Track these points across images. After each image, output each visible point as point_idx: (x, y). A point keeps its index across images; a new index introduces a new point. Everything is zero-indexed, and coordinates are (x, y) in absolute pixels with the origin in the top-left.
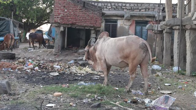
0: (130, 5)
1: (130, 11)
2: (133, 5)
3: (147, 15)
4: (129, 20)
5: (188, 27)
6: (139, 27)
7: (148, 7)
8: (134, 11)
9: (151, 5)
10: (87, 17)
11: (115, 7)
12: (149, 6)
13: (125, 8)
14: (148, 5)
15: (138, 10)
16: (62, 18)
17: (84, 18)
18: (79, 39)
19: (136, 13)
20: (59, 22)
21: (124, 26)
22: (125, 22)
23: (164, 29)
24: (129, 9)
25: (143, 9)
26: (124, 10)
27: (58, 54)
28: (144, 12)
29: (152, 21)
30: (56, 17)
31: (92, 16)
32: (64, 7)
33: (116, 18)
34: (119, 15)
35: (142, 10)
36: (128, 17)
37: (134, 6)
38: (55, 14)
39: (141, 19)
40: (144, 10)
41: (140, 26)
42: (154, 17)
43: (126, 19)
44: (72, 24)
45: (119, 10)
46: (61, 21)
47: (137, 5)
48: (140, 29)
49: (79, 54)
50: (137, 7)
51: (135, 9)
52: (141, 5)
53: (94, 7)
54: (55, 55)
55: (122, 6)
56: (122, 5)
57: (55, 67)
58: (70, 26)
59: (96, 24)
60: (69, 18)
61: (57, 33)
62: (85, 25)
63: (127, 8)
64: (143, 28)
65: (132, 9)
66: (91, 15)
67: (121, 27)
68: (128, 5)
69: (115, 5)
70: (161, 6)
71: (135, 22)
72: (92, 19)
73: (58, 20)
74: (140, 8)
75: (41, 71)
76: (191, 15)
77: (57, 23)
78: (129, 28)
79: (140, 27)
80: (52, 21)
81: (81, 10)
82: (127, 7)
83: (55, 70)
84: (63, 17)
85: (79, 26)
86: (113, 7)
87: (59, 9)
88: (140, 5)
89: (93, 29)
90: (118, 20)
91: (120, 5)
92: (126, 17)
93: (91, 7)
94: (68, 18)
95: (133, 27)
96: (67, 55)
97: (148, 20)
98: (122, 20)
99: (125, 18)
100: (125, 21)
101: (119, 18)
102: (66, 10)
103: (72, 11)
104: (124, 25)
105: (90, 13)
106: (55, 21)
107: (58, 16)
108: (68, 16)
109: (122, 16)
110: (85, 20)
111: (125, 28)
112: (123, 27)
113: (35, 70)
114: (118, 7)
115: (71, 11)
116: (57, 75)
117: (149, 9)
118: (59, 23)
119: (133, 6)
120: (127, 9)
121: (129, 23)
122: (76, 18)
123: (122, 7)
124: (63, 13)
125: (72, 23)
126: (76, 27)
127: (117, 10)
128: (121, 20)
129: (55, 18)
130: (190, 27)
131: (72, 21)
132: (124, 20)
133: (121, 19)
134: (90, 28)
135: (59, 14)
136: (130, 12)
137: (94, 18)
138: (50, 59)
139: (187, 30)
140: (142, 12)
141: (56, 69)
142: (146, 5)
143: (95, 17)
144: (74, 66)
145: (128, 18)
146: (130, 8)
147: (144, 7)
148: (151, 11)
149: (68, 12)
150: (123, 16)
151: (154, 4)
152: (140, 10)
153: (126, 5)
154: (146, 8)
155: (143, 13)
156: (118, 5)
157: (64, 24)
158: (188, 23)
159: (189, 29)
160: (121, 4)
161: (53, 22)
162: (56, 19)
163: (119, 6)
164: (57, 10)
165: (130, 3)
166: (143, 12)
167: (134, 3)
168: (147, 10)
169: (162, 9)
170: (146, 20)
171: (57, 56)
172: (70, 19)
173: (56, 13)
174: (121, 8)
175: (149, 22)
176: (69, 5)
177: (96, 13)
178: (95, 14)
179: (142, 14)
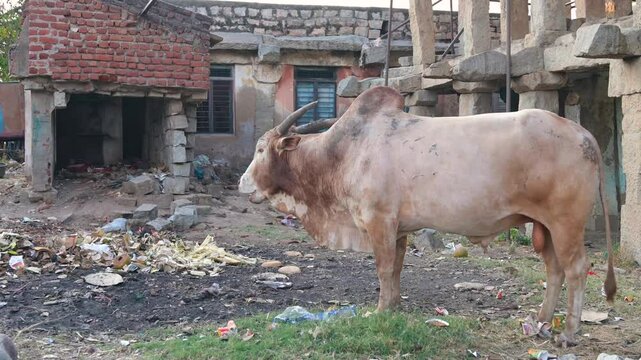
0: (274, 12)
1: (276, 33)
2: (284, 14)
3: (335, 48)
4: (273, 65)
5: (531, 81)
6: (306, 90)
7: (334, 18)
8: (288, 32)
9: (344, 14)
10: (157, 54)
11: (223, 20)
12: (338, 15)
13: (257, 23)
14: (336, 12)
15: (304, 32)
16: (61, 59)
17: (147, 59)
18: (99, 139)
19: (298, 39)
20: (49, 73)
21: (257, 86)
22: (260, 72)
23: (411, 94)
24: (273, 28)
25: (318, 27)
26: (256, 29)
27: (46, 196)
28: (325, 38)
29: (349, 68)
30: (38, 53)
31: (175, 49)
32: (68, 15)
33: (226, 59)
34: (241, 47)
35: (316, 31)
36: (271, 54)
37: (289, 15)
38: (33, 44)
39: (315, 63)
40: (322, 30)
41: (312, 86)
42: (357, 53)
43: (262, 63)
44: (102, 81)
45: (237, 30)
46: (59, 69)
47: (299, 13)
48: (311, 95)
49: (131, 193)
50: (300, 21)
51: (292, 27)
52: (312, 14)
53: (179, 17)
54: (35, 201)
55: (247, 16)
56: (247, 12)
57: (90, 251)
58: (92, 89)
59: (189, 79)
60: (90, 56)
61: (38, 116)
62: (149, 82)
63: (266, 23)
64: (319, 90)
65: (281, 28)
66: (171, 46)
67: (246, 91)
68: (267, 13)
69: (221, 14)
70: (376, 15)
71: (292, 73)
72: (175, 60)
73: (47, 67)
74: (308, 24)
75: (42, 272)
76: (537, 41)
77: (38, 80)
78: (274, 93)
79: (312, 90)
80: (20, 70)
81: (131, 29)
82: (266, 19)
83: (90, 261)
84: (65, 56)
85: (125, 86)
86: (218, 19)
87: (47, 26)
88: (307, 13)
89: (178, 96)
90: (236, 67)
91: (241, 12)
92: (265, 53)
93: (171, 14)
94: (84, 56)
95: (288, 89)
96: (83, 199)
97: (336, 64)
98: (250, 67)
99: (261, 58)
100: (260, 69)
101: (238, 60)
102: (75, 29)
103: (99, 32)
104: (256, 84)
105: (168, 40)
106: (33, 71)
107: (46, 52)
108: (82, 52)
109: (250, 53)
110: (151, 67)
111: (260, 92)
112: (253, 89)
113: (12, 271)
114: (233, 22)
115: (94, 30)
116: (120, 284)
117: (338, 27)
118: (49, 77)
119: (283, 18)
120: (267, 28)
121: (274, 77)
122: (116, 58)
123: (249, 20)
124: (64, 38)
125: (100, 77)
126: (113, 92)
127: (230, 31)
128: (245, 67)
129: (34, 57)
130: (539, 82)
131: (100, 69)
132: (255, 67)
133: (246, 62)
134: (168, 96)
135: (49, 43)
136: (279, 39)
137: (184, 56)
138: (26, 219)
139: (526, 90)
140: (316, 36)
141: (94, 258)
142: (328, 13)
143: (185, 52)
144: (161, 242)
145: (273, 59)
146: (276, 23)
147: (323, 21)
148: (346, 34)
149: (83, 36)
150: (254, 53)
151: (354, 9)
152: (310, 31)
153: (259, 14)
154: (328, 24)
155: (319, 39)
156: (233, 11)
157: (70, 81)
158: (529, 69)
159: (533, 87)
160: (244, 9)
161: (25, 73)
162: (37, 64)
163: (237, 17)
164: (39, 29)
165: (274, 8)
166: (321, 38)
167: (287, 6)
168: (333, 29)
169: (380, 27)
170: (329, 64)
171: (44, 205)
172: (92, 63)
173: (35, 40)
174: (245, 23)
175: (338, 73)
176: (87, 8)
177: (189, 38)
178: (187, 43)
179: (319, 43)
